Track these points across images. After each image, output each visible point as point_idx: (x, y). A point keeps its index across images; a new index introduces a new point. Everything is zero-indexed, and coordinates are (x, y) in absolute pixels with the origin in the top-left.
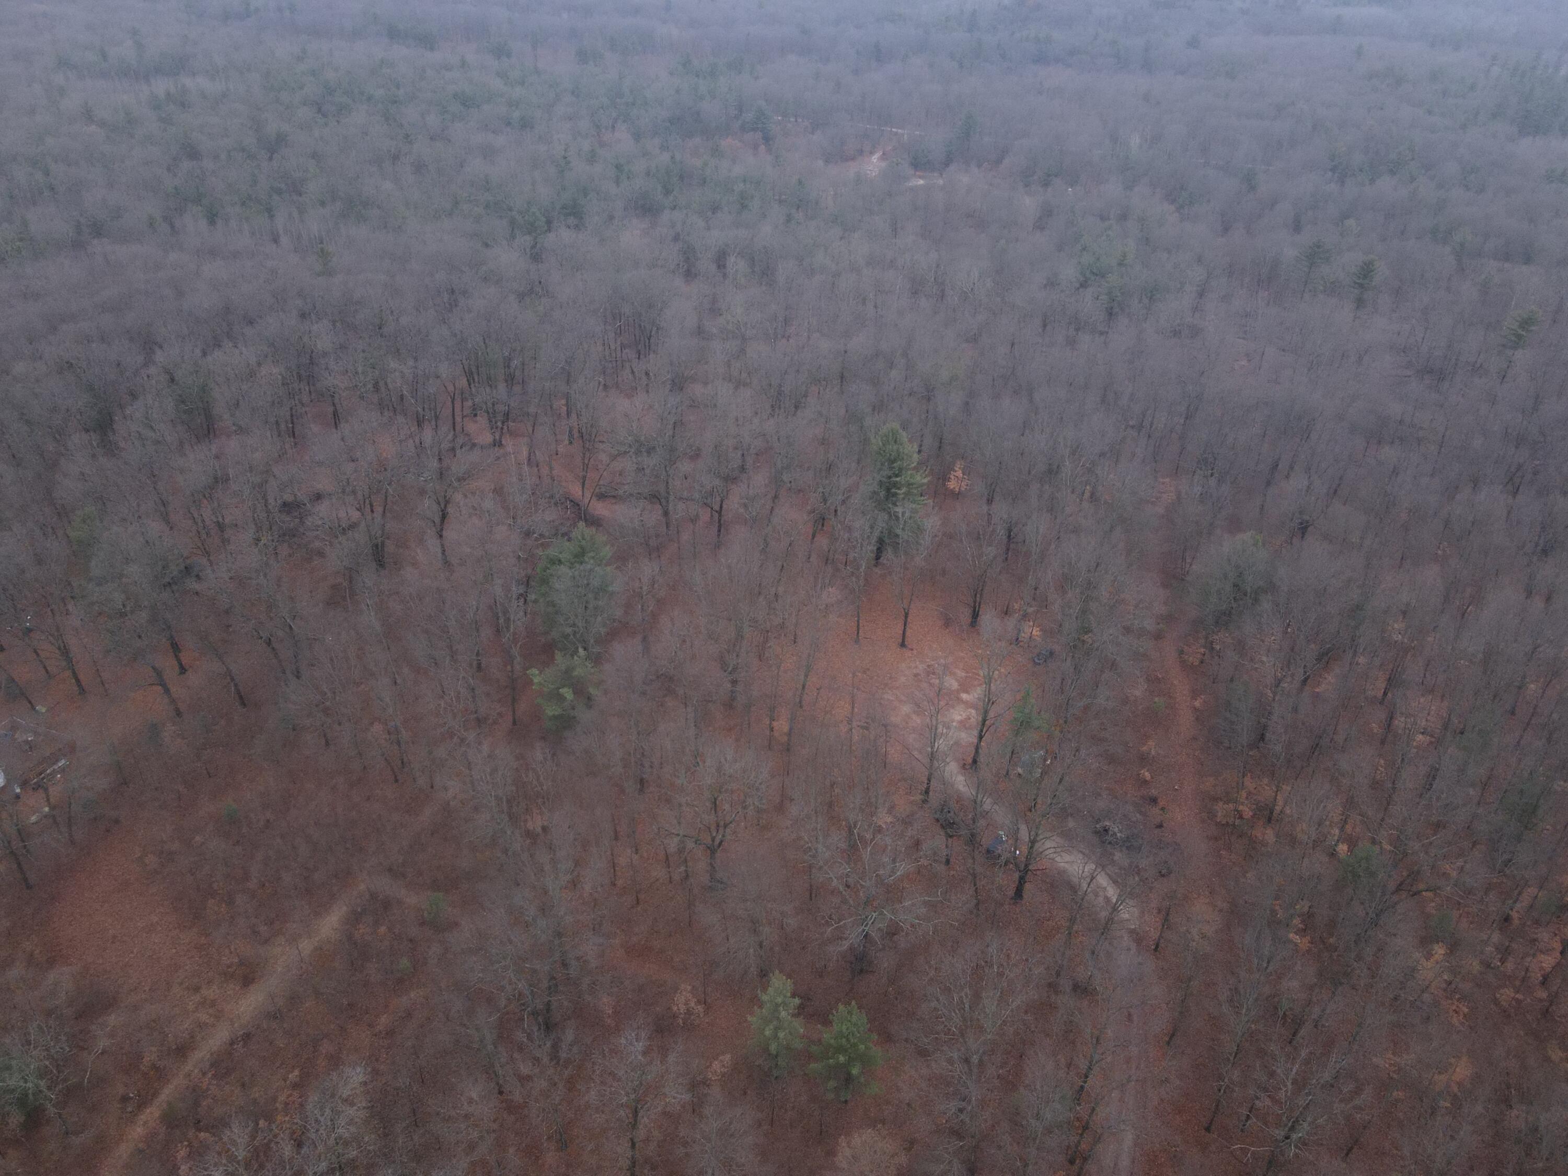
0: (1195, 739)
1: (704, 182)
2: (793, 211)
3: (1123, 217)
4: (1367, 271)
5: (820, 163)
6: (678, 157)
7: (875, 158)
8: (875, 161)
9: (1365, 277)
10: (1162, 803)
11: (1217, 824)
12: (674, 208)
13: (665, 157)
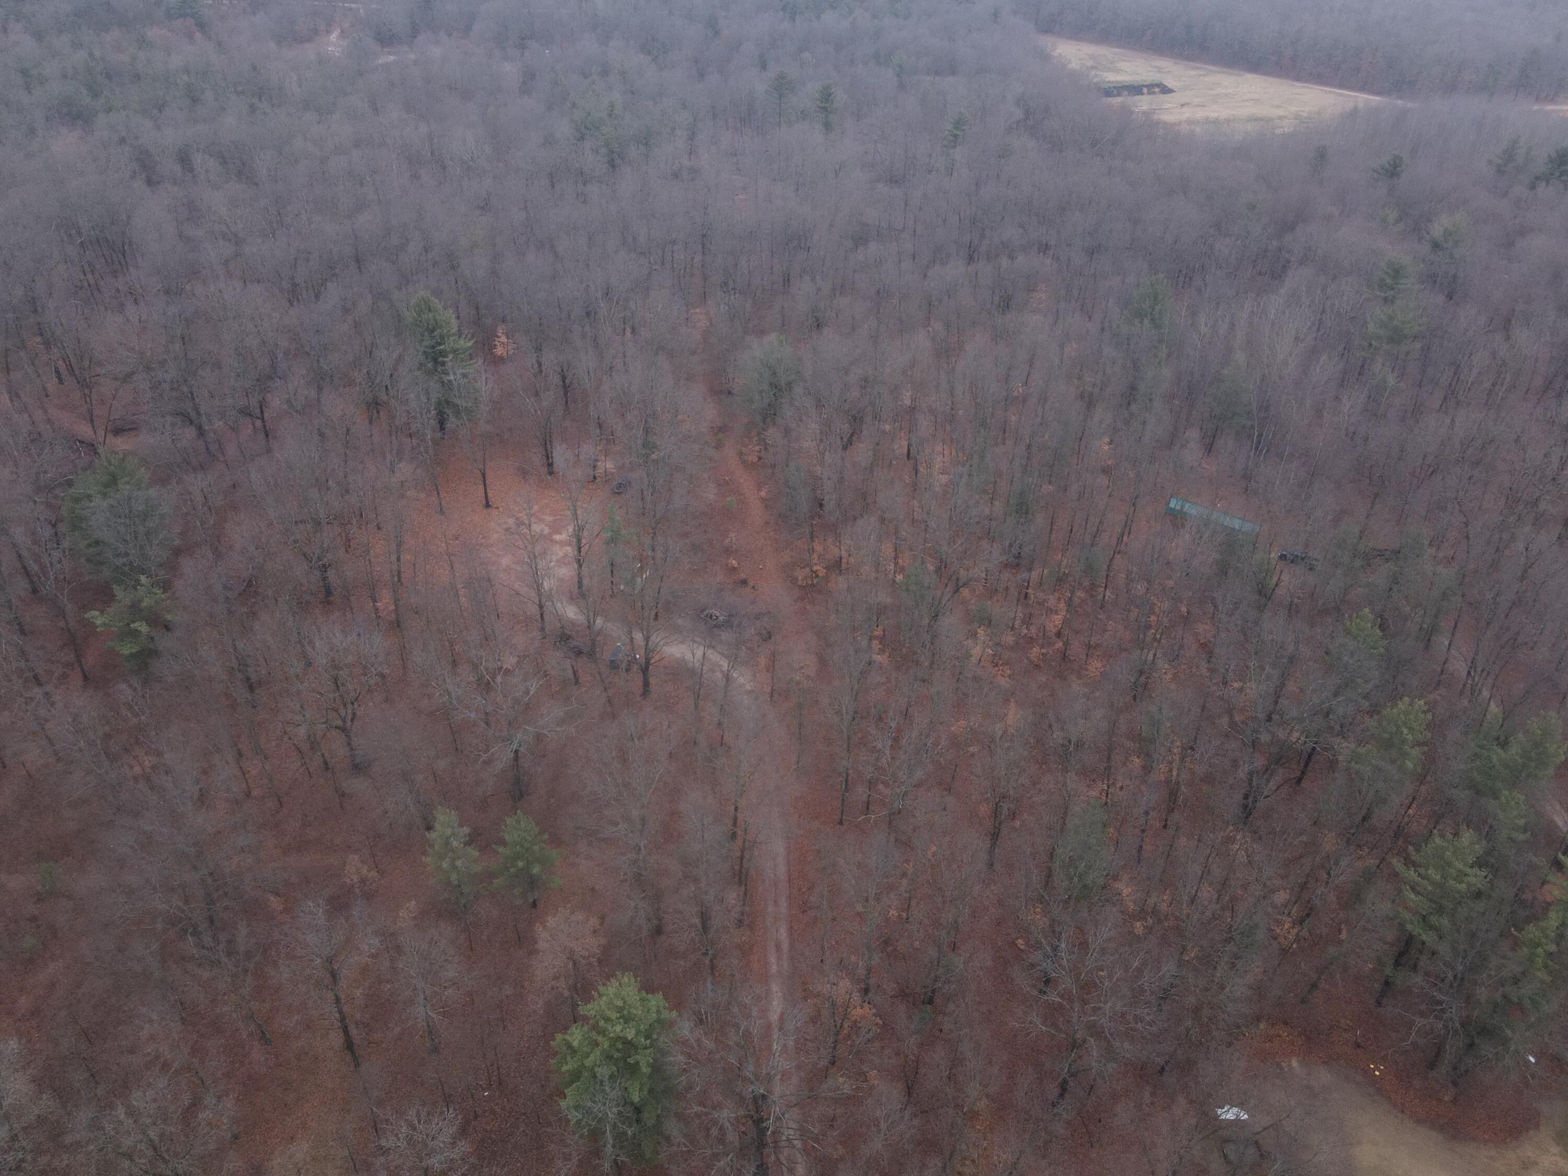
0: (767, 523)
1: (138, 77)
2: (255, 100)
3: (605, 73)
4: (827, 96)
5: (272, 45)
6: (97, 53)
7: (334, 37)
8: (335, 40)
9: (827, 101)
10: (751, 584)
11: (801, 587)
12: (109, 110)
13: (82, 55)
